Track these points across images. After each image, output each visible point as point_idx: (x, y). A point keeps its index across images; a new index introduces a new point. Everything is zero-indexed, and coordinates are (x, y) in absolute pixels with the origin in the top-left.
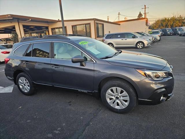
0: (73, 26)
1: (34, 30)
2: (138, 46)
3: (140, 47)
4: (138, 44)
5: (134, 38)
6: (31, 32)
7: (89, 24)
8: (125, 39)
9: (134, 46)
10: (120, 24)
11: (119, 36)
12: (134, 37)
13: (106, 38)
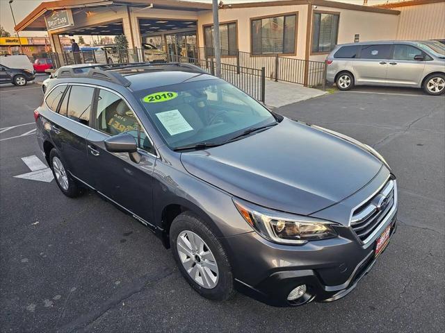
0: (252, 20)
1: (170, 29)
2: (431, 85)
3: (434, 89)
4: (432, 81)
5: (422, 60)
6: (164, 32)
7: (295, 14)
8: (392, 61)
9: (416, 84)
10: (398, 13)
11: (375, 53)
12: (422, 57)
13: (336, 56)
